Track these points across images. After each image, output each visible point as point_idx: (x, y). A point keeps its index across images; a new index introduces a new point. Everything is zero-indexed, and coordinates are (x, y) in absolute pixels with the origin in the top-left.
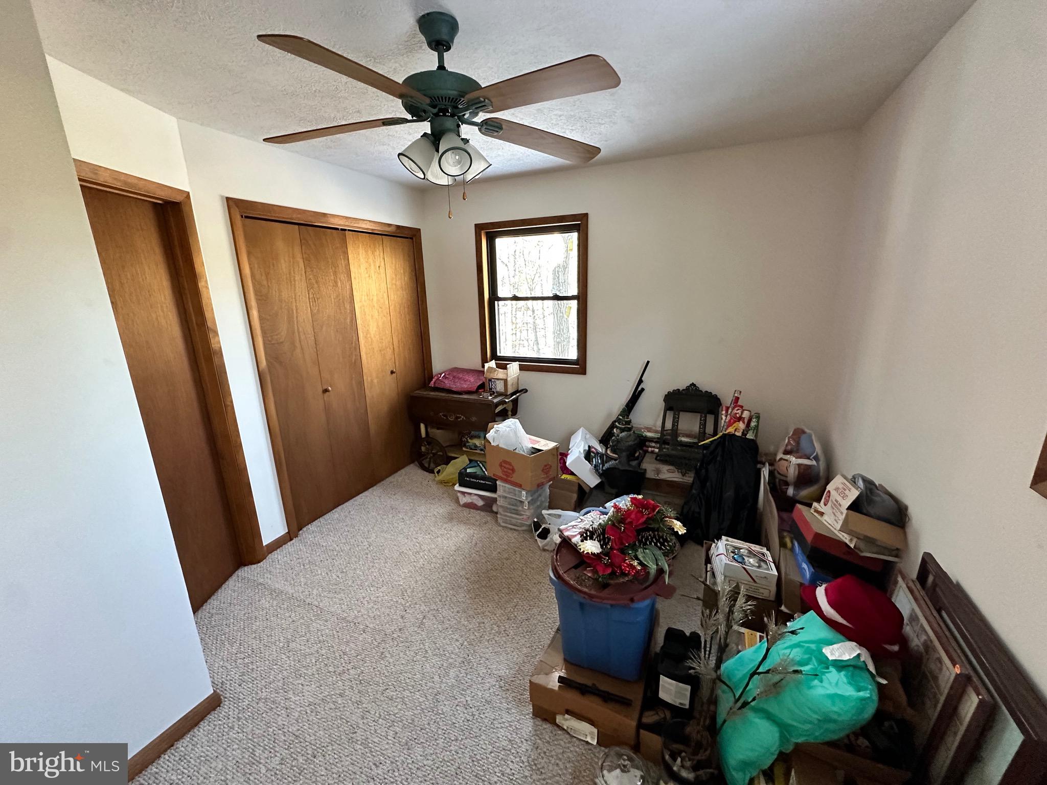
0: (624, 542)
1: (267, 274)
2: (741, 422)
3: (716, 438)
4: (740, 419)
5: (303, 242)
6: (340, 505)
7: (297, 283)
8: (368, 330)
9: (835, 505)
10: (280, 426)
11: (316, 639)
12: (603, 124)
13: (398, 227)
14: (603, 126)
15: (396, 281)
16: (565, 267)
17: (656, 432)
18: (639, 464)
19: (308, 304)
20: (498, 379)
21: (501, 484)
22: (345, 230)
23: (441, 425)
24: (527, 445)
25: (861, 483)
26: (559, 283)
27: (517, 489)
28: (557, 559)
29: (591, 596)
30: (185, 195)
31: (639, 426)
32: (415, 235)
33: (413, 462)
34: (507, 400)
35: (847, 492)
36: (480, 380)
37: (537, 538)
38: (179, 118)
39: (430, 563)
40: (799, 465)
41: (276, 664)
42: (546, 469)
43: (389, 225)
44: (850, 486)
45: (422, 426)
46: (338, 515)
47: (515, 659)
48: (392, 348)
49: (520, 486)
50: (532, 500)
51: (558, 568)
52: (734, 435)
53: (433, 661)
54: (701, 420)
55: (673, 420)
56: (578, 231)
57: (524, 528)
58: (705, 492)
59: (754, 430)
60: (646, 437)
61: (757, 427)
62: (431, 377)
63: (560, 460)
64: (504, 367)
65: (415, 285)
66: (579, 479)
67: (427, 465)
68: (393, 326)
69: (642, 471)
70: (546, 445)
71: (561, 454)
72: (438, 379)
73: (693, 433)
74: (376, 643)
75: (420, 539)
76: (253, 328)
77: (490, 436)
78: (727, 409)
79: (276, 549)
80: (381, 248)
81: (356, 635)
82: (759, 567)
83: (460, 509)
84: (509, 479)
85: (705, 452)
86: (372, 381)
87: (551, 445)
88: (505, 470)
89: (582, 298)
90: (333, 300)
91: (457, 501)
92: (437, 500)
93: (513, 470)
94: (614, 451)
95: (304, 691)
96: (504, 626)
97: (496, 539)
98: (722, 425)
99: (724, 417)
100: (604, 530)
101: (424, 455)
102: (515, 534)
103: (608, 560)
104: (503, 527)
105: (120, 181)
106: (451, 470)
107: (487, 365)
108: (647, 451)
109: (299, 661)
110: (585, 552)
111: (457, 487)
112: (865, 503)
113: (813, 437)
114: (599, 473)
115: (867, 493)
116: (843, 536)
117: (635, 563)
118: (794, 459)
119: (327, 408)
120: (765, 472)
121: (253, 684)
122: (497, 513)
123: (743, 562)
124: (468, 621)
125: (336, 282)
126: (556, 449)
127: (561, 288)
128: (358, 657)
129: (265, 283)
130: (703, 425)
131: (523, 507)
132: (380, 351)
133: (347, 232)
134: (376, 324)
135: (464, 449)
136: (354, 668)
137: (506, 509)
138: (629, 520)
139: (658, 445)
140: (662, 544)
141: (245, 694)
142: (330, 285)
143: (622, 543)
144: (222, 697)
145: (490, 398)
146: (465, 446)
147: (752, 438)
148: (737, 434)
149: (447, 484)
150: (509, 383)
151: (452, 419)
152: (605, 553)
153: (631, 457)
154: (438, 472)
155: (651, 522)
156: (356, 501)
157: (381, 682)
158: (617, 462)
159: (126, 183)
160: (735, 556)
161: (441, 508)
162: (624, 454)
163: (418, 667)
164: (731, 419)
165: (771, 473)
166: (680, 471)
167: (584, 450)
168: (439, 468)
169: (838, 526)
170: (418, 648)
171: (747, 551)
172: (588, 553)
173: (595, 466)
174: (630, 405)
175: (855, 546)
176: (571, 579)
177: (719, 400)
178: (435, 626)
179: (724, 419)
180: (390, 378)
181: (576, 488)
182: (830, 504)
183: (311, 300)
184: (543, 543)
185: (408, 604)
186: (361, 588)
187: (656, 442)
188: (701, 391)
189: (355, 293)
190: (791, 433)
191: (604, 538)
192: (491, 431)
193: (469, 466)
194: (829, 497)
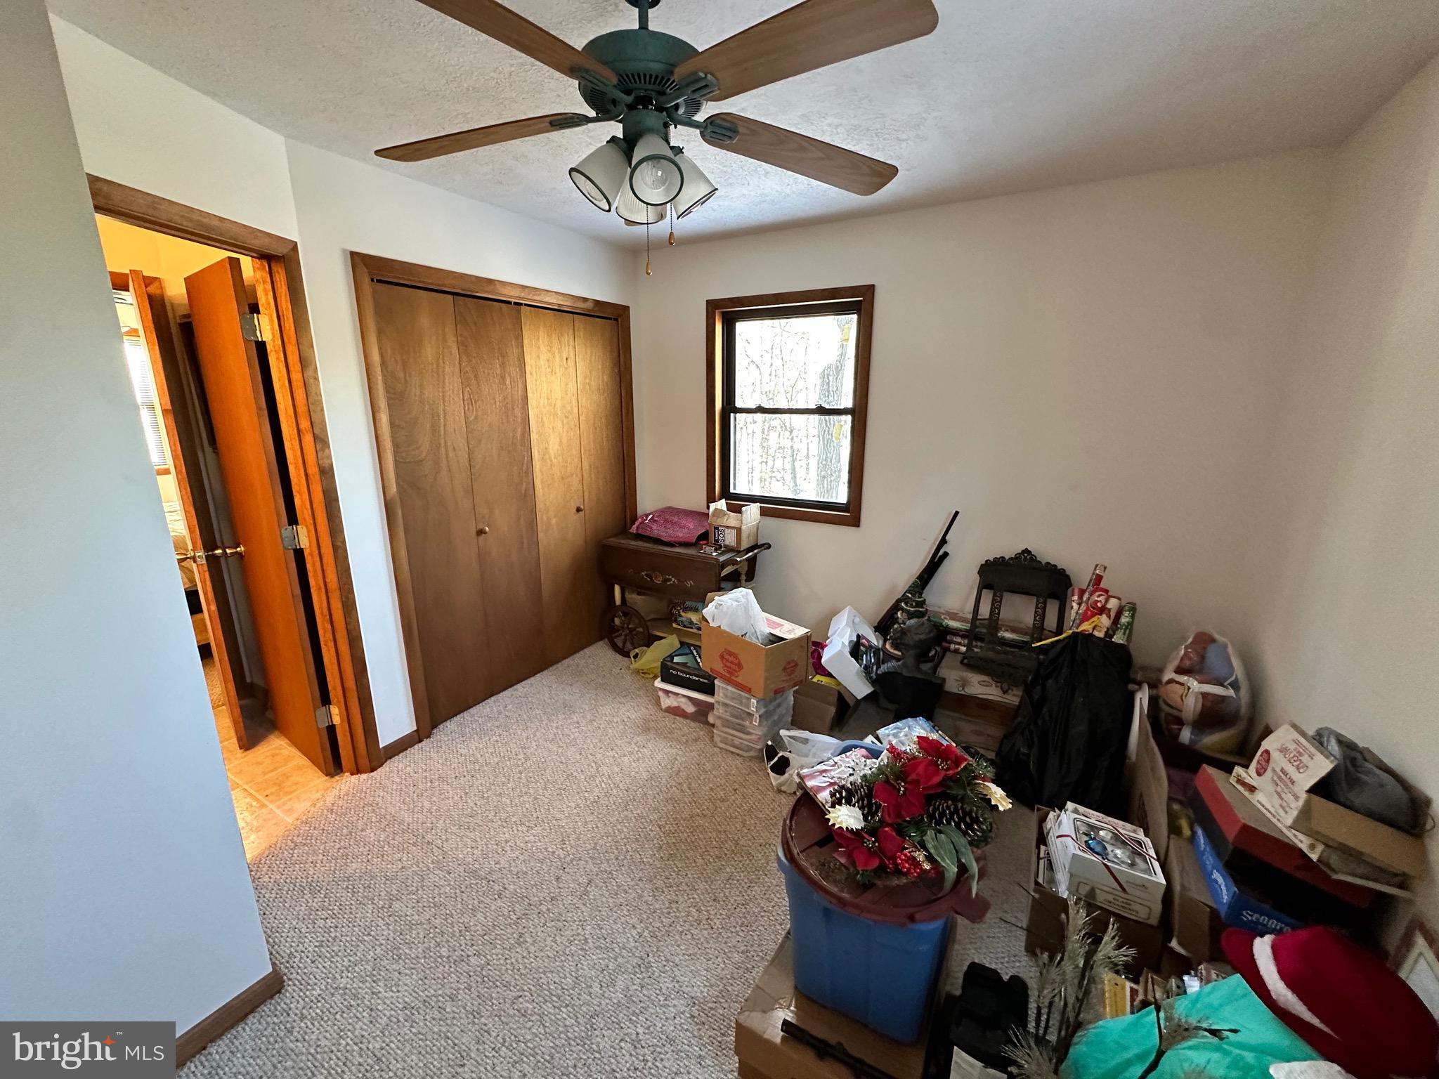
0: (903, 813)
1: (404, 364)
2: (1104, 616)
3: (1060, 637)
4: (1103, 610)
5: (459, 319)
6: (493, 695)
7: (447, 377)
8: (546, 448)
9: (1279, 778)
10: (413, 581)
11: (431, 900)
12: (903, 140)
13: (597, 303)
14: (904, 145)
15: (590, 379)
16: (839, 369)
17: (963, 620)
18: (935, 669)
19: (462, 408)
20: (728, 527)
21: (722, 685)
22: (521, 304)
23: (642, 589)
24: (762, 629)
25: (1334, 746)
26: (829, 392)
27: (743, 694)
28: (791, 826)
29: (842, 902)
30: (290, 247)
31: (936, 609)
32: (620, 316)
33: (601, 639)
34: (738, 559)
35: (1305, 759)
36: (703, 526)
37: (769, 771)
38: (287, 137)
39: (607, 795)
40: (1205, 695)
41: (369, 934)
42: (790, 667)
43: (585, 300)
44: (1313, 750)
45: (617, 589)
46: (488, 710)
47: (719, 971)
48: (580, 476)
49: (749, 691)
50: (766, 712)
51: (791, 844)
52: (1091, 635)
53: (594, 957)
54: (1037, 607)
55: (993, 604)
56: (859, 312)
57: (752, 754)
58: (1040, 722)
59: (1125, 630)
60: (947, 627)
61: (1130, 624)
62: (634, 518)
63: (812, 653)
64: (738, 510)
65: (618, 386)
66: (839, 684)
67: (620, 644)
68: (583, 443)
69: (939, 682)
70: (791, 631)
71: (814, 646)
72: (642, 523)
73: (1022, 626)
74: (514, 917)
75: (598, 756)
76: (380, 439)
77: (708, 611)
78: (1082, 592)
79: (397, 754)
80: (571, 331)
81: (487, 901)
82: (1132, 865)
83: (661, 714)
84: (733, 678)
85: (1041, 657)
86: (549, 519)
87: (800, 631)
88: (728, 664)
89: (859, 414)
90: (498, 403)
91: (658, 702)
92: (629, 698)
93: (740, 666)
94: (896, 646)
95: (401, 983)
96: (707, 911)
97: (708, 766)
98: (1072, 618)
99: (1075, 606)
100: (870, 789)
101: (618, 630)
102: (738, 761)
103: (874, 842)
104: (721, 748)
105: (191, 220)
106: (652, 656)
107: (713, 506)
108: (947, 649)
109: (401, 934)
110: (836, 827)
111: (658, 683)
112: (1344, 784)
113: (1230, 650)
114: (871, 678)
115: (1346, 767)
116: (1295, 836)
117: (920, 856)
118: (1195, 683)
119: (482, 556)
120: (1142, 699)
121: (332, 962)
122: (713, 726)
123: (1103, 854)
124: (654, 896)
125: (503, 378)
126: (806, 637)
127: (831, 399)
128: (485, 937)
129: (401, 375)
130: (1041, 615)
131: (751, 723)
132: (563, 479)
133: (523, 307)
134: (558, 439)
135: (674, 625)
136: (478, 954)
137: (726, 723)
138: (913, 777)
139: (966, 641)
140: (969, 826)
141: (317, 977)
142: (494, 382)
143: (899, 815)
144: (285, 977)
145: (715, 554)
146: (676, 621)
147: (1122, 642)
148: (1096, 633)
149: (647, 676)
150: (744, 535)
151: (659, 581)
152: (871, 830)
153: (922, 656)
154: (636, 656)
155: (952, 784)
156: (516, 690)
157: (513, 984)
158: (900, 663)
159: (202, 225)
160: (1090, 842)
161: (632, 711)
162: (912, 652)
163: (570, 966)
164: (1088, 609)
165: (1153, 700)
166: (999, 684)
167: (850, 642)
168: (637, 650)
169: (1289, 821)
170: (574, 933)
171: (1110, 835)
172: (841, 828)
173: (866, 668)
174: (926, 576)
175: (1320, 857)
176: (812, 865)
177: (1068, 577)
178: (604, 899)
179: (1075, 608)
180: (575, 518)
181: (834, 699)
182: (1269, 773)
183: (466, 402)
184: (779, 781)
185: (568, 859)
186: (505, 825)
187: (963, 637)
188: (1041, 562)
189: (530, 395)
190: (1190, 640)
191: (870, 805)
192: (710, 605)
193: (677, 653)
194: (1268, 761)
